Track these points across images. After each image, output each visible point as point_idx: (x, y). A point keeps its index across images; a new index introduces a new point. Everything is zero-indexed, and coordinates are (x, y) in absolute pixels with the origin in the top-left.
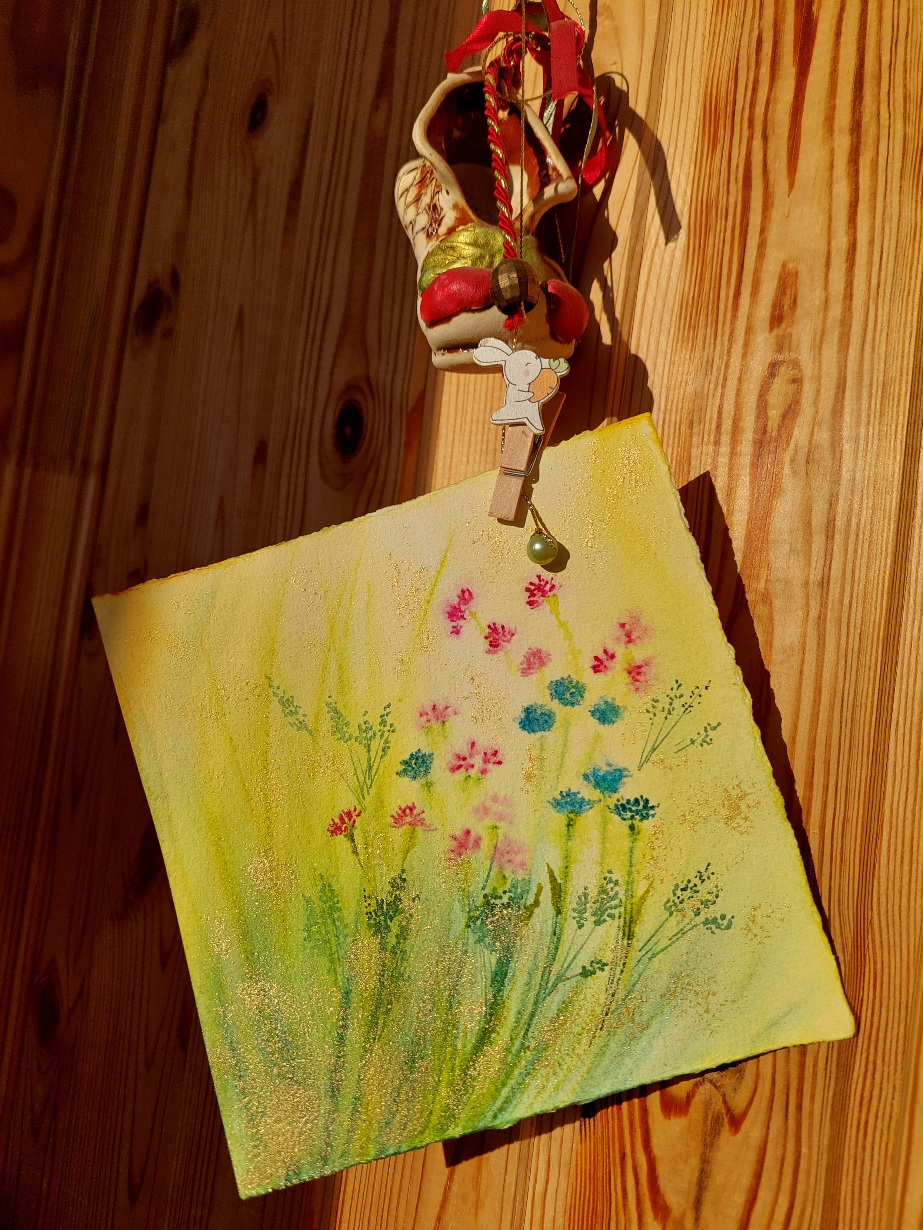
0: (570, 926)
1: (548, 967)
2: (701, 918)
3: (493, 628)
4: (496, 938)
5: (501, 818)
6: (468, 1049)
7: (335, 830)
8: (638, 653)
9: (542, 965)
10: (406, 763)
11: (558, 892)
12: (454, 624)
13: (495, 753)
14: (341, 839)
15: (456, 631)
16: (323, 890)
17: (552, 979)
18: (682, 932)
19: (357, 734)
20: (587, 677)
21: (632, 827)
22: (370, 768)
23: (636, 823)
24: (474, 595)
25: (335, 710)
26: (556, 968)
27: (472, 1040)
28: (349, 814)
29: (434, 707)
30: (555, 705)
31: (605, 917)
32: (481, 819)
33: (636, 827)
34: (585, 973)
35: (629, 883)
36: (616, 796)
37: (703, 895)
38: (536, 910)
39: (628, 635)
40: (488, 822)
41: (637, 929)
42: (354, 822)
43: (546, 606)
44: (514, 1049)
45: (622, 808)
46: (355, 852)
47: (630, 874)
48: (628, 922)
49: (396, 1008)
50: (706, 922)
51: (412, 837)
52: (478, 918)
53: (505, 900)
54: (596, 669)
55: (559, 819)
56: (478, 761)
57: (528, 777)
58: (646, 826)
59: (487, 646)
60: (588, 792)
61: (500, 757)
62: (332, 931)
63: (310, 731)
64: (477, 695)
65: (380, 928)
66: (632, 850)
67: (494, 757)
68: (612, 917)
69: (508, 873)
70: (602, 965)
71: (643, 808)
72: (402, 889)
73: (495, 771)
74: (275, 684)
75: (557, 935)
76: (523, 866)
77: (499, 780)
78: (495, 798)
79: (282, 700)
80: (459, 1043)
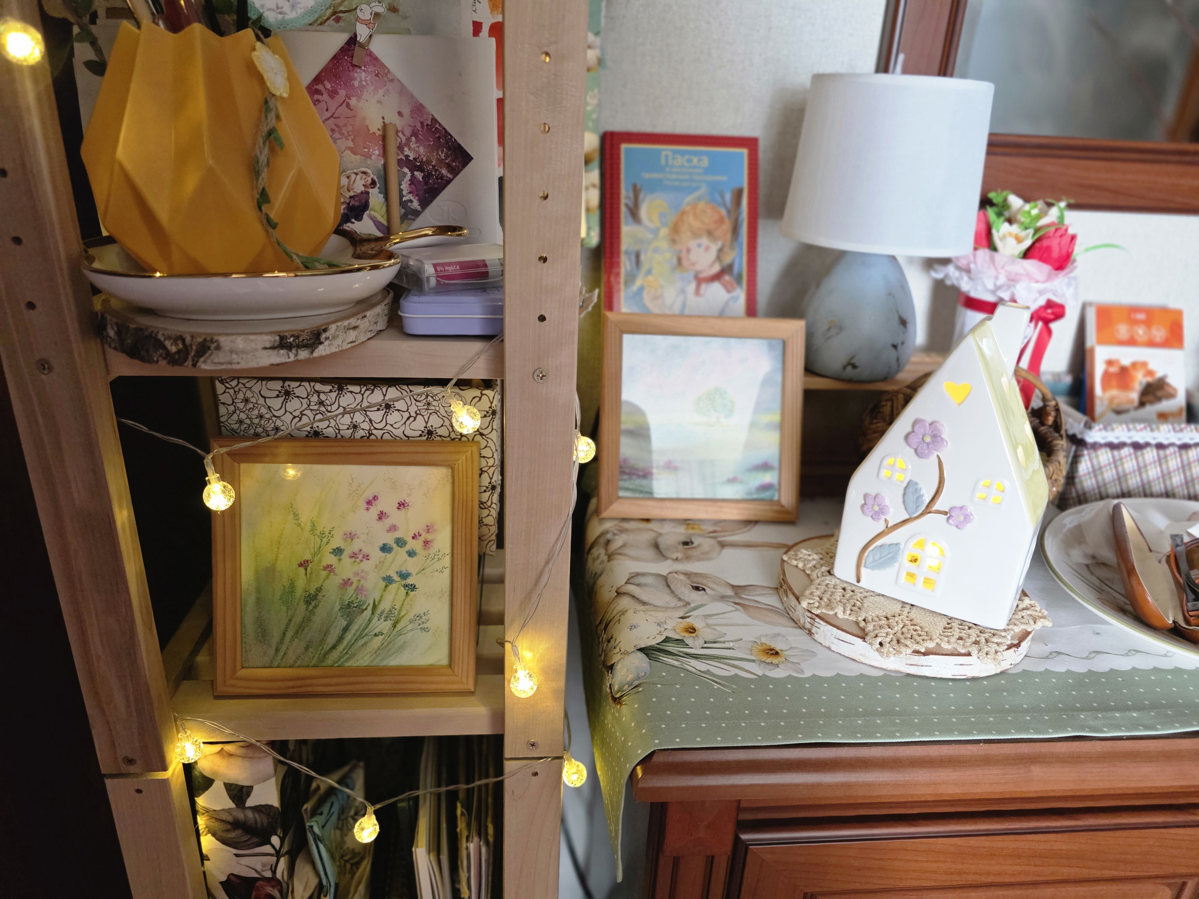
0: (375, 619)
1: (364, 630)
3: (382, 513)
4: (348, 616)
5: (362, 578)
6: (328, 649)
7: (301, 565)
8: (429, 537)
9: (362, 628)
10: (334, 549)
11: (375, 607)
12: (368, 507)
13: (368, 556)
14: (302, 570)
15: (368, 509)
16: (290, 584)
17: (364, 634)
18: (412, 630)
19: (319, 534)
20: (409, 540)
21: (407, 593)
22: (320, 547)
23: (409, 592)
24: (378, 498)
25: (313, 523)
26: (366, 631)
27: (330, 646)
28: (307, 561)
29: (350, 534)
30: (394, 546)
31: (388, 619)
32: (355, 576)
34: (376, 635)
35: (400, 610)
36: (405, 581)
37: (423, 619)
38: (365, 612)
39: (428, 530)
40: (358, 578)
41: (398, 626)
42: (309, 564)
43: (403, 511)
45: (406, 586)
46: (306, 574)
47: (401, 607)
48: (395, 622)
49: (306, 630)
50: (421, 628)
51: (328, 576)
52: (344, 609)
53: (355, 605)
54: (413, 538)
55: (383, 584)
56: (360, 557)
57: (376, 566)
58: (412, 594)
59: (377, 518)
60: (396, 578)
61: (368, 558)
62: (290, 599)
63: (302, 528)
64: (368, 534)
65: (308, 602)
66: (404, 600)
67: (367, 557)
68: (391, 620)
69: (359, 597)
70: (382, 634)
71: (413, 588)
72: (320, 592)
73: (365, 562)
74: (294, 507)
75: (370, 621)
76: (365, 596)
77: (366, 565)
78: (363, 571)
79: (294, 514)
80: (325, 647)
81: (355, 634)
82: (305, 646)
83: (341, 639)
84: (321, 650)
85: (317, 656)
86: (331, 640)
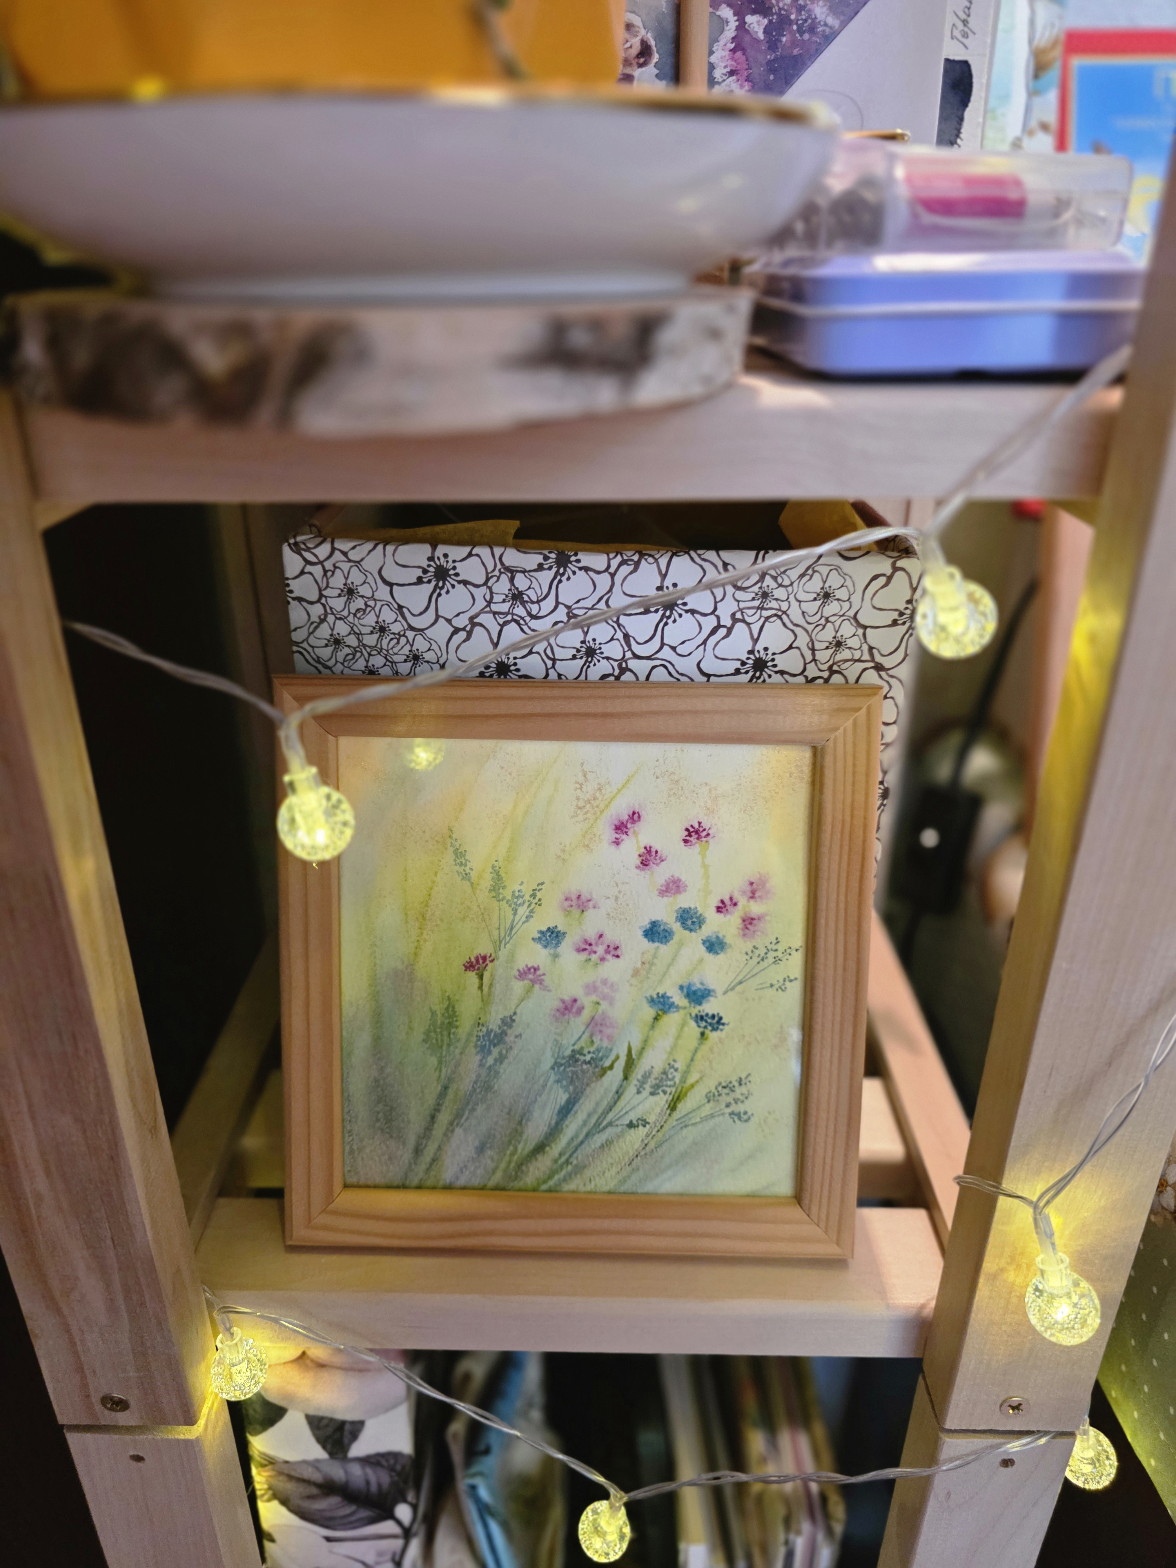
0: (631, 1089)
1: (603, 1115)
2: (729, 1110)
3: (648, 850)
4: (572, 1082)
5: (604, 998)
6: (526, 1152)
7: (469, 966)
8: (755, 908)
9: (600, 1111)
10: (541, 932)
11: (630, 1063)
12: (618, 836)
13: (616, 948)
14: (472, 976)
15: (617, 842)
16: (447, 1009)
17: (604, 1123)
18: (712, 1116)
19: (509, 897)
20: (710, 914)
21: (703, 1034)
22: (512, 928)
23: (707, 1032)
24: (642, 818)
25: (497, 873)
26: (610, 1116)
27: (531, 1145)
28: (484, 958)
29: (579, 897)
30: (676, 927)
31: (660, 1091)
32: (588, 994)
33: (706, 1035)
34: (631, 1125)
35: (687, 1073)
36: (698, 1008)
37: (737, 1095)
38: (609, 1073)
39: (753, 892)
40: (594, 998)
41: (680, 1106)
42: (487, 965)
43: (696, 848)
44: (560, 1162)
45: (699, 1018)
46: (481, 987)
47: (689, 1066)
48: (675, 1098)
49: (480, 1109)
50: (732, 1114)
51: (529, 991)
52: (562, 1065)
53: (588, 1058)
55: (649, 1012)
56: (601, 950)
57: (636, 973)
58: (713, 1036)
59: (638, 862)
60: (679, 999)
61: (618, 952)
62: (446, 1040)
63: (472, 884)
64: (617, 898)
65: (484, 1051)
66: (696, 1050)
67: (614, 951)
68: (665, 1092)
69: (597, 1039)
70: (645, 1123)
71: (716, 1022)
72: (510, 1027)
73: (611, 961)
74: (454, 836)
75: (619, 1094)
76: (610, 1038)
77: (612, 969)
78: (605, 982)
79: (456, 852)
80: (520, 1147)
81: (585, 1123)
82: (477, 1143)
83: (554, 1132)
84: (513, 1154)
85: (503, 1165)
86: (535, 1131)
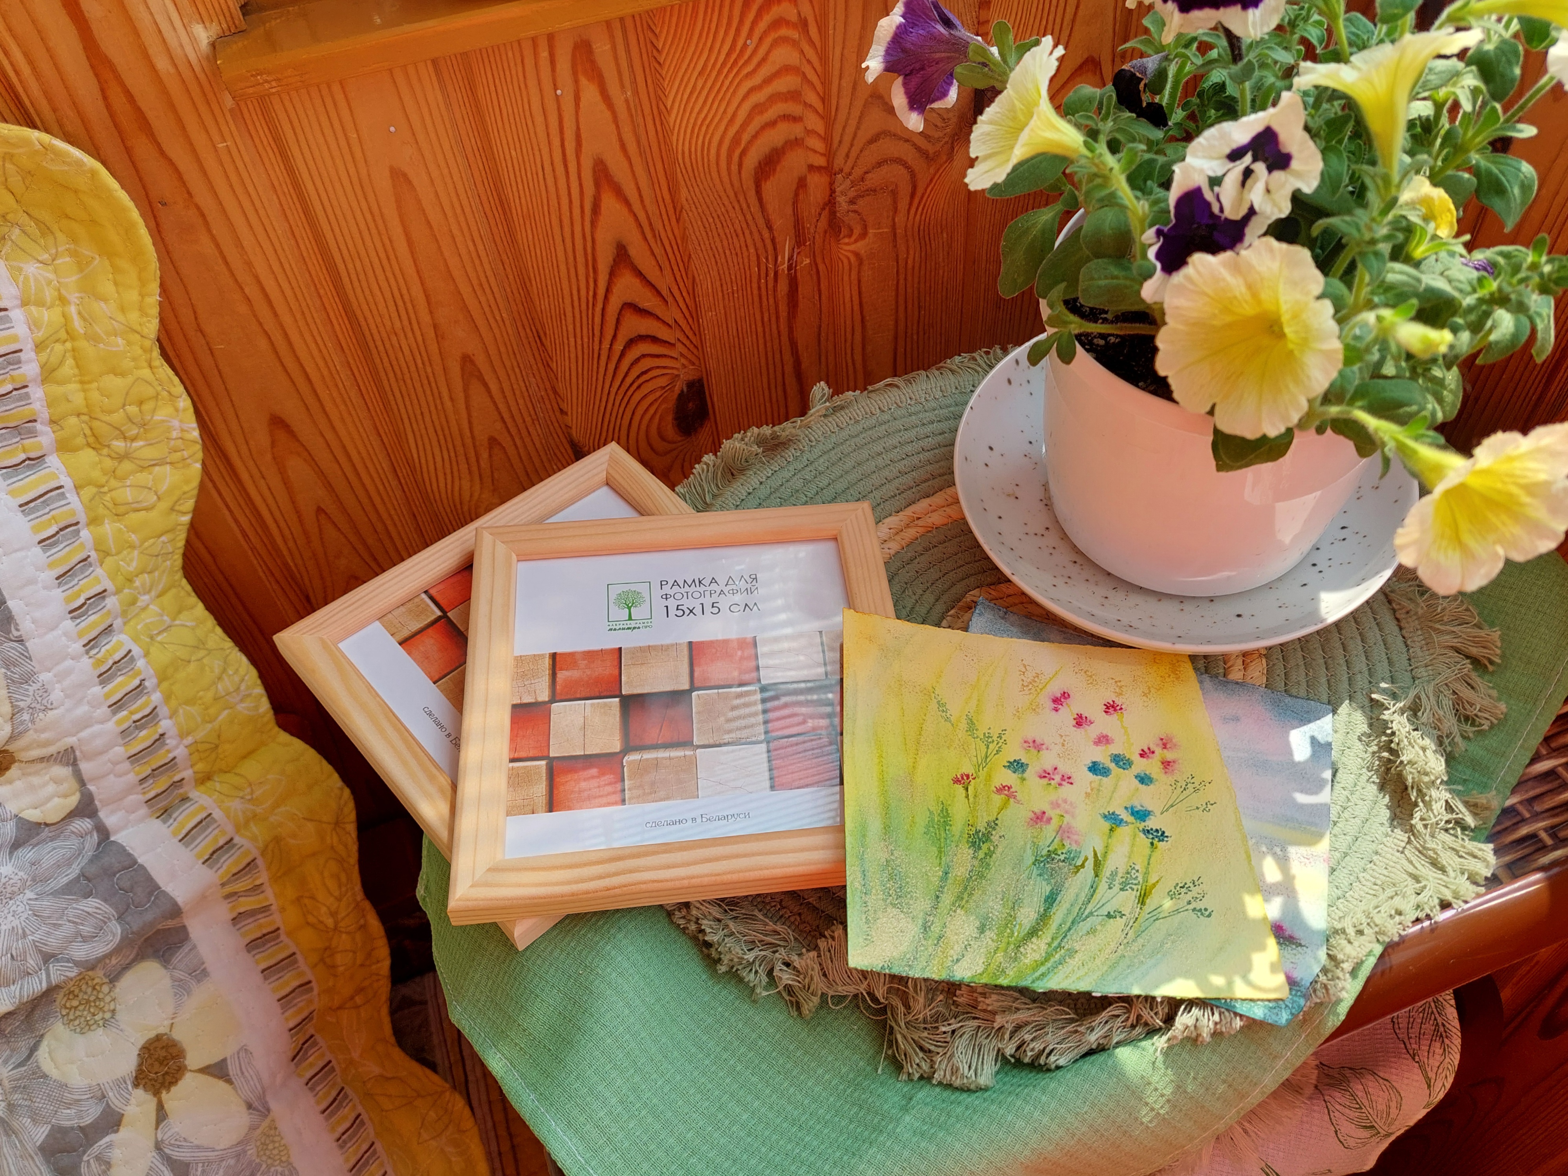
0: (1103, 886)
1: (1084, 904)
2: (1191, 907)
3: (1080, 716)
4: (1052, 876)
5: (1067, 812)
6: (1022, 935)
7: (957, 781)
8: (1170, 754)
9: (1080, 901)
10: (1009, 763)
11: (1097, 864)
12: (1056, 706)
13: (1070, 778)
14: (959, 788)
15: (1056, 710)
16: (942, 811)
17: (1086, 913)
18: (1177, 911)
19: (981, 737)
20: (1135, 758)
21: (1152, 844)
22: (987, 757)
23: (1156, 841)
24: (1071, 696)
25: (971, 720)
26: (1090, 907)
27: (1025, 930)
28: (968, 776)
29: (1034, 741)
30: (1112, 766)
31: (1128, 888)
32: (1053, 808)
33: (1155, 845)
34: (1109, 916)
35: (1146, 873)
36: (1143, 824)
37: (1194, 893)
38: (1082, 870)
39: (1164, 745)
40: (1058, 812)
41: (1148, 901)
42: (970, 781)
43: (1115, 716)
44: (1053, 945)
45: (1147, 832)
46: (967, 797)
47: (1147, 868)
48: (1142, 895)
49: (977, 894)
50: (1194, 910)
51: (1006, 802)
52: (1041, 862)
53: (1062, 857)
54: (1142, 756)
55: (1105, 825)
56: (1058, 778)
57: (1087, 797)
58: (1161, 846)
59: (1074, 722)
60: (1125, 816)
61: (1072, 780)
62: (943, 835)
63: (952, 724)
64: (1063, 745)
65: (975, 845)
66: (1150, 856)
67: (1067, 779)
68: (1132, 889)
69: (1067, 846)
70: (1121, 914)
71: (1162, 836)
72: (994, 829)
73: (1067, 787)
74: (937, 692)
75: (1094, 887)
76: (1077, 842)
77: (1069, 793)
78: (1065, 801)
79: (938, 702)
81: (1069, 912)
83: (1044, 918)
84: (1010, 935)
86: (1026, 916)
